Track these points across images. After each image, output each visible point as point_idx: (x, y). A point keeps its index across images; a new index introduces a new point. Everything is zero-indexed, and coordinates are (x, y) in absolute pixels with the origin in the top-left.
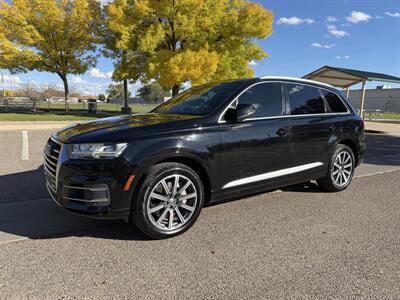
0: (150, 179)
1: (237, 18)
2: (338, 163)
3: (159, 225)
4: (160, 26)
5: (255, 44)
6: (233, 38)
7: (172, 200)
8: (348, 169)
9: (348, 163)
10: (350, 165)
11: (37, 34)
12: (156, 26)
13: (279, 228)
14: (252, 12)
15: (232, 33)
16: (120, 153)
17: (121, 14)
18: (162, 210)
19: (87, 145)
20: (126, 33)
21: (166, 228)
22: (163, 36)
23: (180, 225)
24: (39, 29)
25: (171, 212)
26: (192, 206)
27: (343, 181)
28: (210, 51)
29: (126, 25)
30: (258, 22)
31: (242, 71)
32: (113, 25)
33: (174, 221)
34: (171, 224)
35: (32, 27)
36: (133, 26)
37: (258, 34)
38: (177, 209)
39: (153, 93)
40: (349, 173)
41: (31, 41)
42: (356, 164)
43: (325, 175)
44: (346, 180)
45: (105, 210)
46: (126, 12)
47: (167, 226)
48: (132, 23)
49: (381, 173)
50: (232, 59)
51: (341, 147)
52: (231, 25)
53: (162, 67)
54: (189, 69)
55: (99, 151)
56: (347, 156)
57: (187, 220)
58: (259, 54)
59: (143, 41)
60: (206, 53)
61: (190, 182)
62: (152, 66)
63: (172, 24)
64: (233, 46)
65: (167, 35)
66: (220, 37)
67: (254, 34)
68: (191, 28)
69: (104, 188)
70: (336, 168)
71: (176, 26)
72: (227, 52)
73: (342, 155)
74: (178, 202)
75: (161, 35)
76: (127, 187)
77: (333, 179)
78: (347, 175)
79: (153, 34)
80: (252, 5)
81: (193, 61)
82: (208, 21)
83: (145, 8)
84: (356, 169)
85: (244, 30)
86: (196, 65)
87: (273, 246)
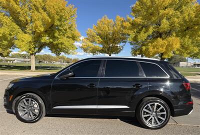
6: (197, 27)
10: (164, 113)
11: (100, 39)
24: (101, 38)
35: (98, 36)
40: (163, 119)
41: (98, 42)
44: (159, 123)
56: (159, 106)
59: (139, 36)
66: (187, 28)
70: (147, 113)
76: (10, 100)
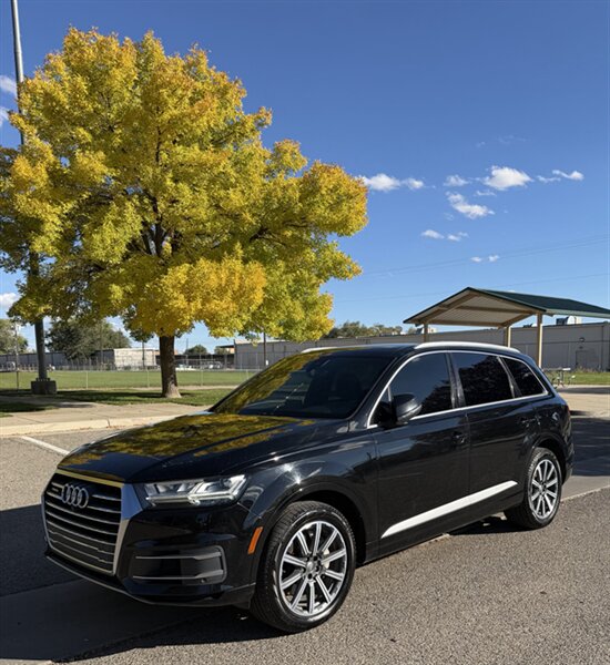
0: (282, 532)
1: (298, 195)
2: (537, 479)
3: (295, 608)
4: (128, 204)
5: (336, 246)
6: (289, 233)
7: (310, 563)
8: (552, 489)
9: (552, 478)
10: (555, 481)
12: (121, 204)
13: (474, 594)
14: (326, 182)
15: (287, 223)
16: (236, 493)
17: (41, 177)
18: (299, 583)
19: (170, 484)
20: (53, 219)
21: (306, 613)
22: (138, 227)
23: (325, 605)
25: (312, 585)
26: (339, 571)
27: (548, 510)
28: (245, 261)
29: (55, 202)
30: (338, 203)
31: (310, 299)
32: (23, 202)
33: (316, 601)
34: (313, 604)
36: (70, 206)
37: (341, 227)
38: (318, 578)
39: (87, 341)
40: (554, 495)
42: (563, 479)
43: (521, 501)
44: (551, 507)
45: (215, 592)
46: (54, 175)
47: (307, 608)
48: (68, 197)
49: (598, 490)
50: (291, 277)
51: (539, 452)
52: (284, 208)
53: (139, 292)
54: (206, 300)
55: (200, 492)
56: (549, 467)
57: (334, 595)
58: (345, 267)
59: (96, 237)
60: (238, 265)
61: (336, 532)
62: (117, 292)
63: (154, 201)
64: (291, 250)
65: (145, 223)
66: (262, 231)
67: (333, 227)
68: (203, 212)
69: (217, 554)
70: (535, 488)
71: (161, 205)
72: (281, 263)
73: (542, 466)
74: (319, 567)
75: (133, 224)
76: (252, 549)
77: (532, 507)
78: (551, 498)
79: (116, 223)
80: (327, 170)
81: (213, 281)
82: (235, 198)
83: (100, 168)
84: (563, 488)
85: (312, 218)
86: (221, 291)
87: (478, 621)
